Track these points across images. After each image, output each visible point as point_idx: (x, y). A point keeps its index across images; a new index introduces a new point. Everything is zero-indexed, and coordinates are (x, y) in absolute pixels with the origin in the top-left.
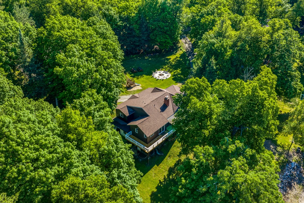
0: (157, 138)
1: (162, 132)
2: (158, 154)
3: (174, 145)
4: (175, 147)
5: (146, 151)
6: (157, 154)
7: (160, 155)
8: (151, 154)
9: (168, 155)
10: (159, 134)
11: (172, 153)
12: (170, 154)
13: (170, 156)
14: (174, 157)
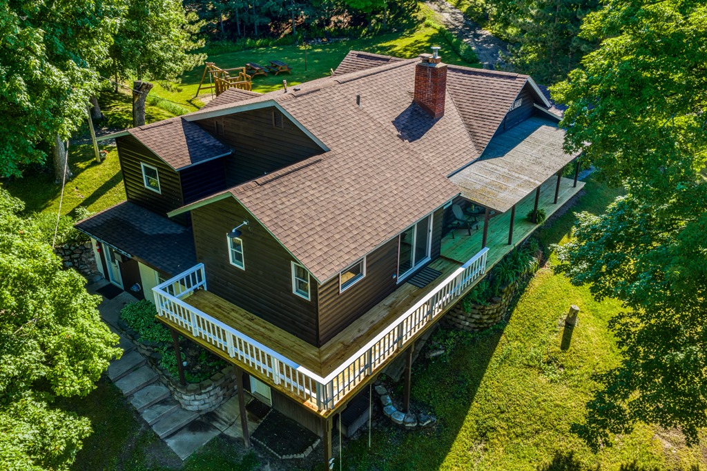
0: (388, 301)
1: (414, 268)
2: (400, 418)
3: (500, 351)
4: (512, 364)
5: (312, 404)
6: (389, 422)
7: (411, 430)
8: (347, 424)
9: (469, 422)
10: (400, 279)
11: (499, 408)
12: (486, 416)
13: (489, 434)
14: (512, 435)
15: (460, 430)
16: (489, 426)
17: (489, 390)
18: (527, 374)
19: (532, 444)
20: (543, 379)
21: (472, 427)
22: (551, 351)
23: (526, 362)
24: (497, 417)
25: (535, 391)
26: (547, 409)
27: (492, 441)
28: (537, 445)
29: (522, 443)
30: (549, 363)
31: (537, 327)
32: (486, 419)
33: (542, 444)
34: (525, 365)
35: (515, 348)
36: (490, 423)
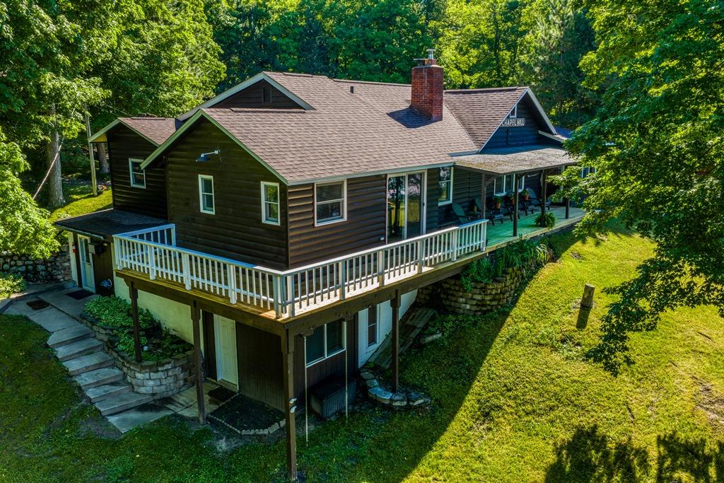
2: (386, 397)
3: (505, 332)
4: (520, 343)
6: (375, 402)
7: (399, 409)
9: (470, 402)
11: (505, 386)
12: (490, 395)
13: (493, 413)
14: (521, 413)
15: (458, 410)
16: (492, 404)
17: (493, 369)
18: (538, 352)
19: (545, 422)
20: (556, 357)
21: (472, 406)
22: (565, 330)
23: (536, 341)
24: (502, 395)
25: (548, 367)
26: (562, 385)
27: (497, 420)
28: (552, 422)
29: (533, 421)
30: (563, 341)
31: (549, 309)
32: (489, 398)
33: (558, 421)
34: (535, 343)
35: (523, 328)
36: (495, 401)
